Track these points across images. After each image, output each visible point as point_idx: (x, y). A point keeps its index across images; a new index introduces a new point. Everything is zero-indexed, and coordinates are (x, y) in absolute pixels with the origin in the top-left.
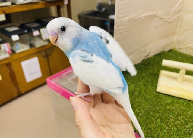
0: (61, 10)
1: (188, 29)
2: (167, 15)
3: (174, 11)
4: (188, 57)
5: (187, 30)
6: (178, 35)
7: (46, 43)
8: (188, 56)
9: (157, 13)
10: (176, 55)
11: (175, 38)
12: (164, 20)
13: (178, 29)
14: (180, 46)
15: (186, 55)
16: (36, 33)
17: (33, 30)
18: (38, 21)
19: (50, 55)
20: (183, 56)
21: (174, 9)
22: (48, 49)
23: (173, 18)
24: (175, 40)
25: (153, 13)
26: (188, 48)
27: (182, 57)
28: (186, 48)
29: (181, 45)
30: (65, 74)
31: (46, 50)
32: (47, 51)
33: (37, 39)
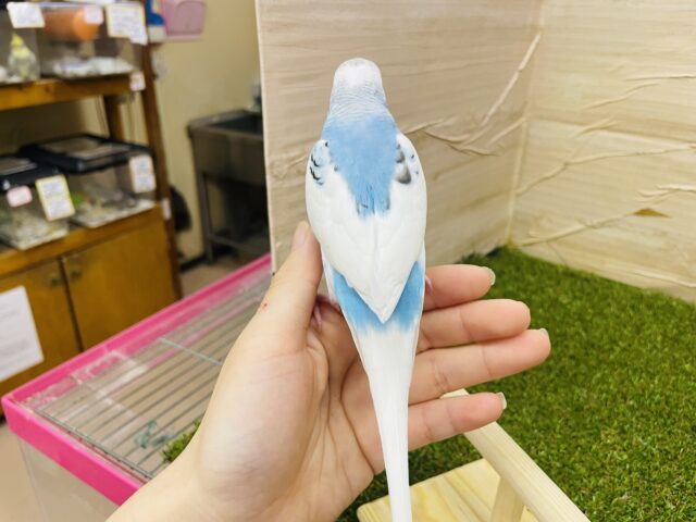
0: (123, 108)
1: (549, 174)
2: (470, 132)
3: (495, 115)
4: (557, 272)
5: (547, 178)
6: (518, 195)
7: (61, 233)
8: (561, 270)
9: (430, 126)
10: (518, 269)
11: (511, 208)
12: (460, 147)
13: (515, 178)
14: (530, 237)
15: (551, 265)
16: (18, 196)
17: (7, 185)
18: (29, 151)
19: (76, 275)
20: (542, 271)
21: (493, 110)
22: (68, 254)
23: (494, 139)
24: (510, 212)
25: (420, 127)
26: (556, 239)
27: (538, 272)
28: (548, 241)
29: (532, 233)
30: (88, 368)
31: (59, 258)
32: (65, 260)
33: (24, 217)
